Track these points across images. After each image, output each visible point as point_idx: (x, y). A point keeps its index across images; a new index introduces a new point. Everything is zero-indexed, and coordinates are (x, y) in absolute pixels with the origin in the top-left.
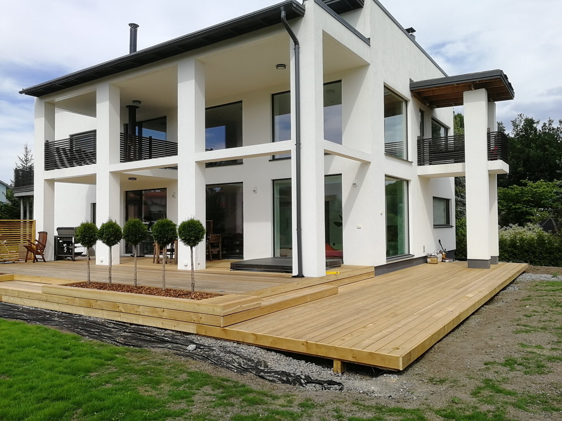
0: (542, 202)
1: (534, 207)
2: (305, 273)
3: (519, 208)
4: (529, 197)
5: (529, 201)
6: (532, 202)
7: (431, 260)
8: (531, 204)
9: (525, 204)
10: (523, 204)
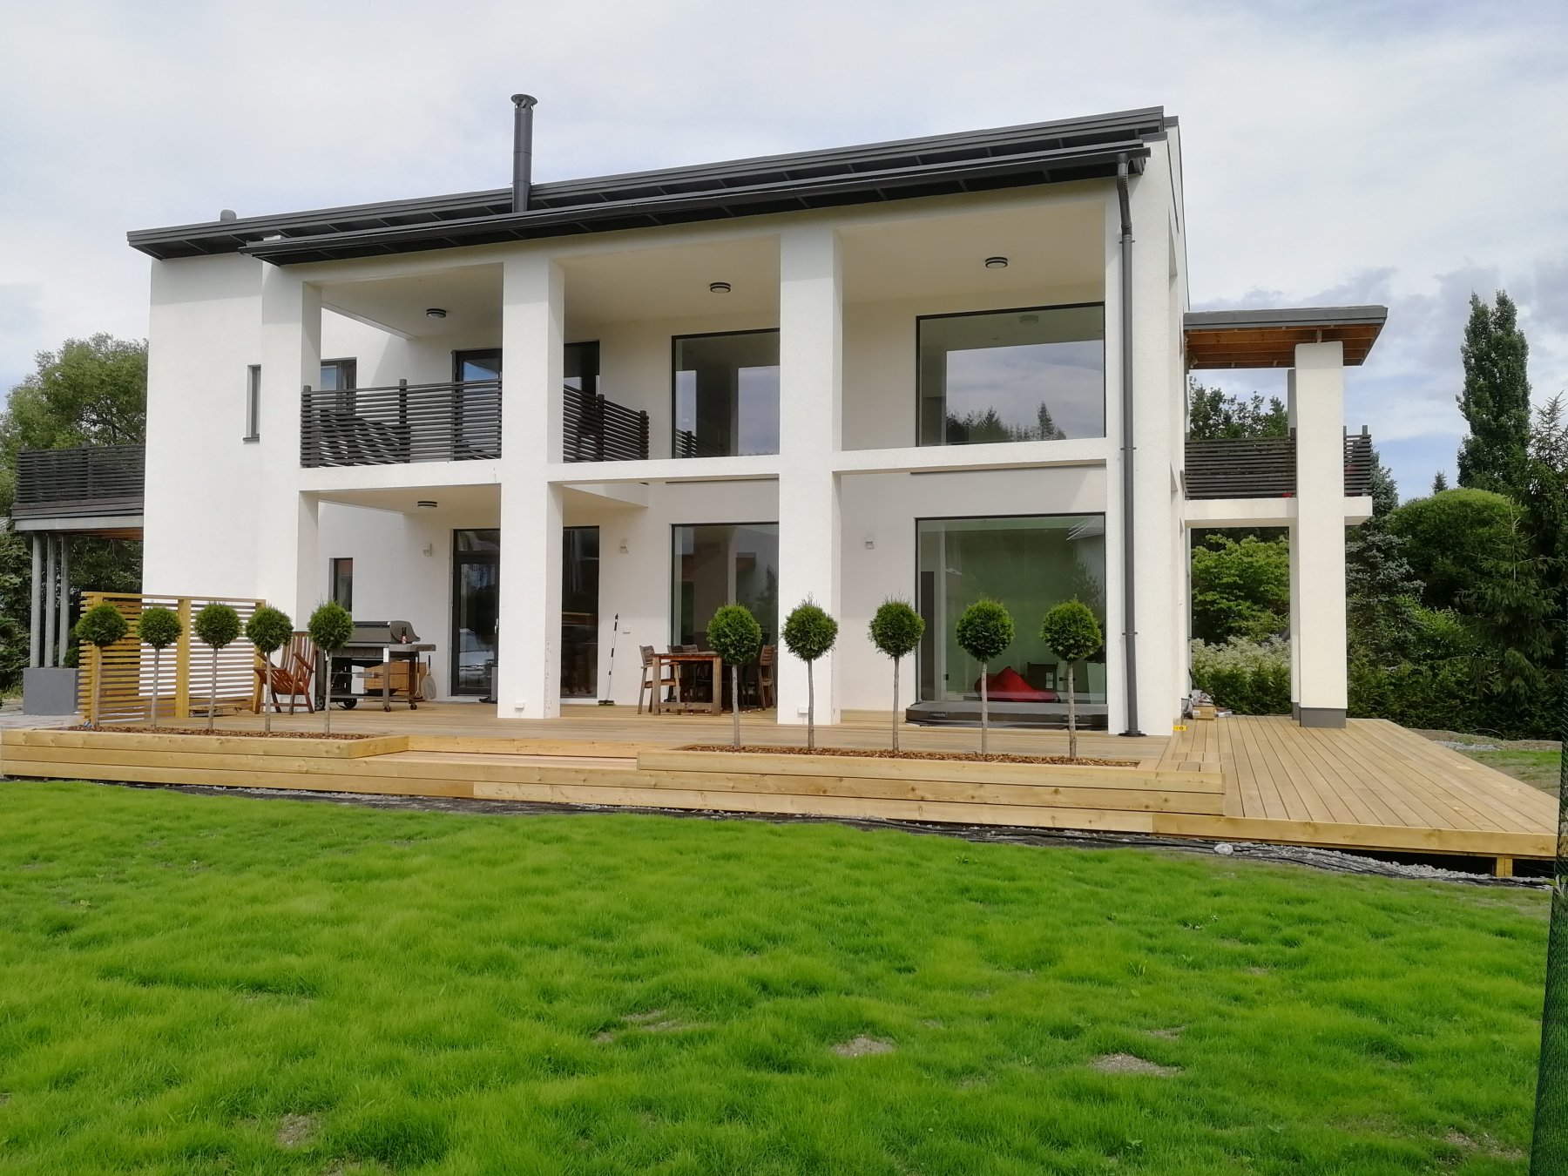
0: (1262, 589)
1: (1245, 599)
2: (1141, 728)
3: (1213, 602)
4: (1234, 575)
5: (1234, 585)
6: (1239, 588)
7: (1202, 712)
8: (1238, 593)
9: (1225, 592)
10: (1220, 593)
